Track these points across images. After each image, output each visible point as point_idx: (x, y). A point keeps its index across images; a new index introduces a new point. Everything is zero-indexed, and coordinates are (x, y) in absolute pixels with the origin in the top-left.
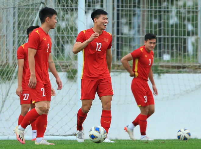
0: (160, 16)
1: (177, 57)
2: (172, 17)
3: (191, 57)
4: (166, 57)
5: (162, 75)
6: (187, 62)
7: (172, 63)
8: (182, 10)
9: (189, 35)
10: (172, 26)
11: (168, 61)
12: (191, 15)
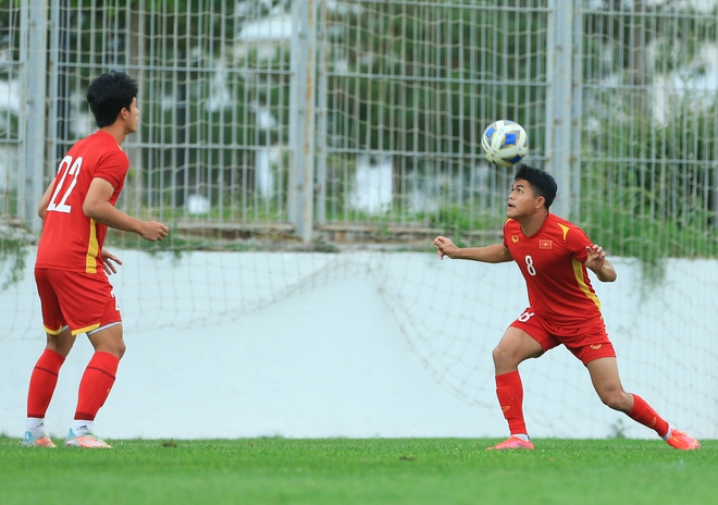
0: (182, 89)
1: (227, 203)
2: (215, 91)
3: (268, 205)
4: (197, 204)
5: (184, 254)
6: (256, 219)
7: (213, 222)
8: (245, 72)
9: (262, 142)
10: (216, 115)
11: (203, 217)
12: (269, 86)
